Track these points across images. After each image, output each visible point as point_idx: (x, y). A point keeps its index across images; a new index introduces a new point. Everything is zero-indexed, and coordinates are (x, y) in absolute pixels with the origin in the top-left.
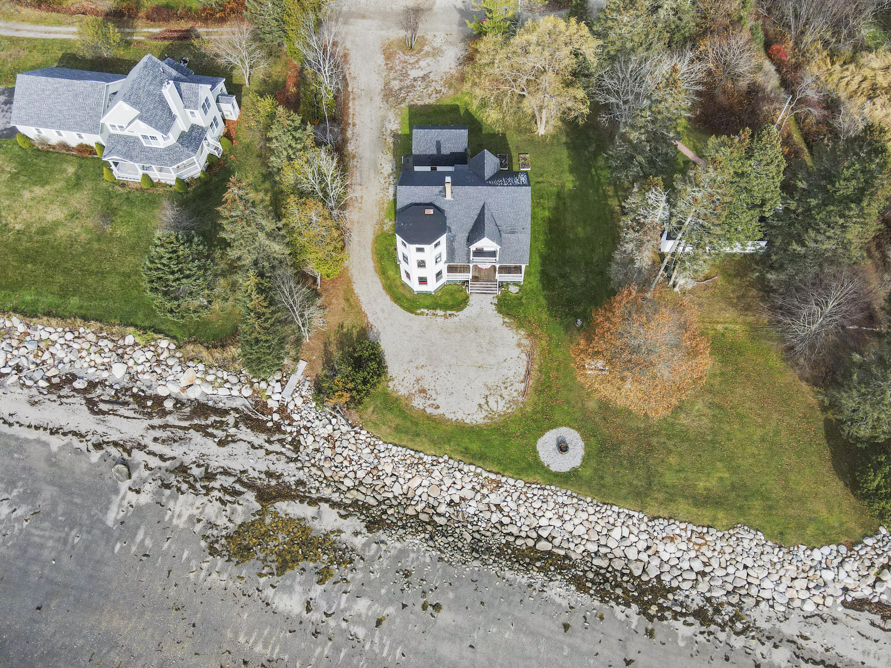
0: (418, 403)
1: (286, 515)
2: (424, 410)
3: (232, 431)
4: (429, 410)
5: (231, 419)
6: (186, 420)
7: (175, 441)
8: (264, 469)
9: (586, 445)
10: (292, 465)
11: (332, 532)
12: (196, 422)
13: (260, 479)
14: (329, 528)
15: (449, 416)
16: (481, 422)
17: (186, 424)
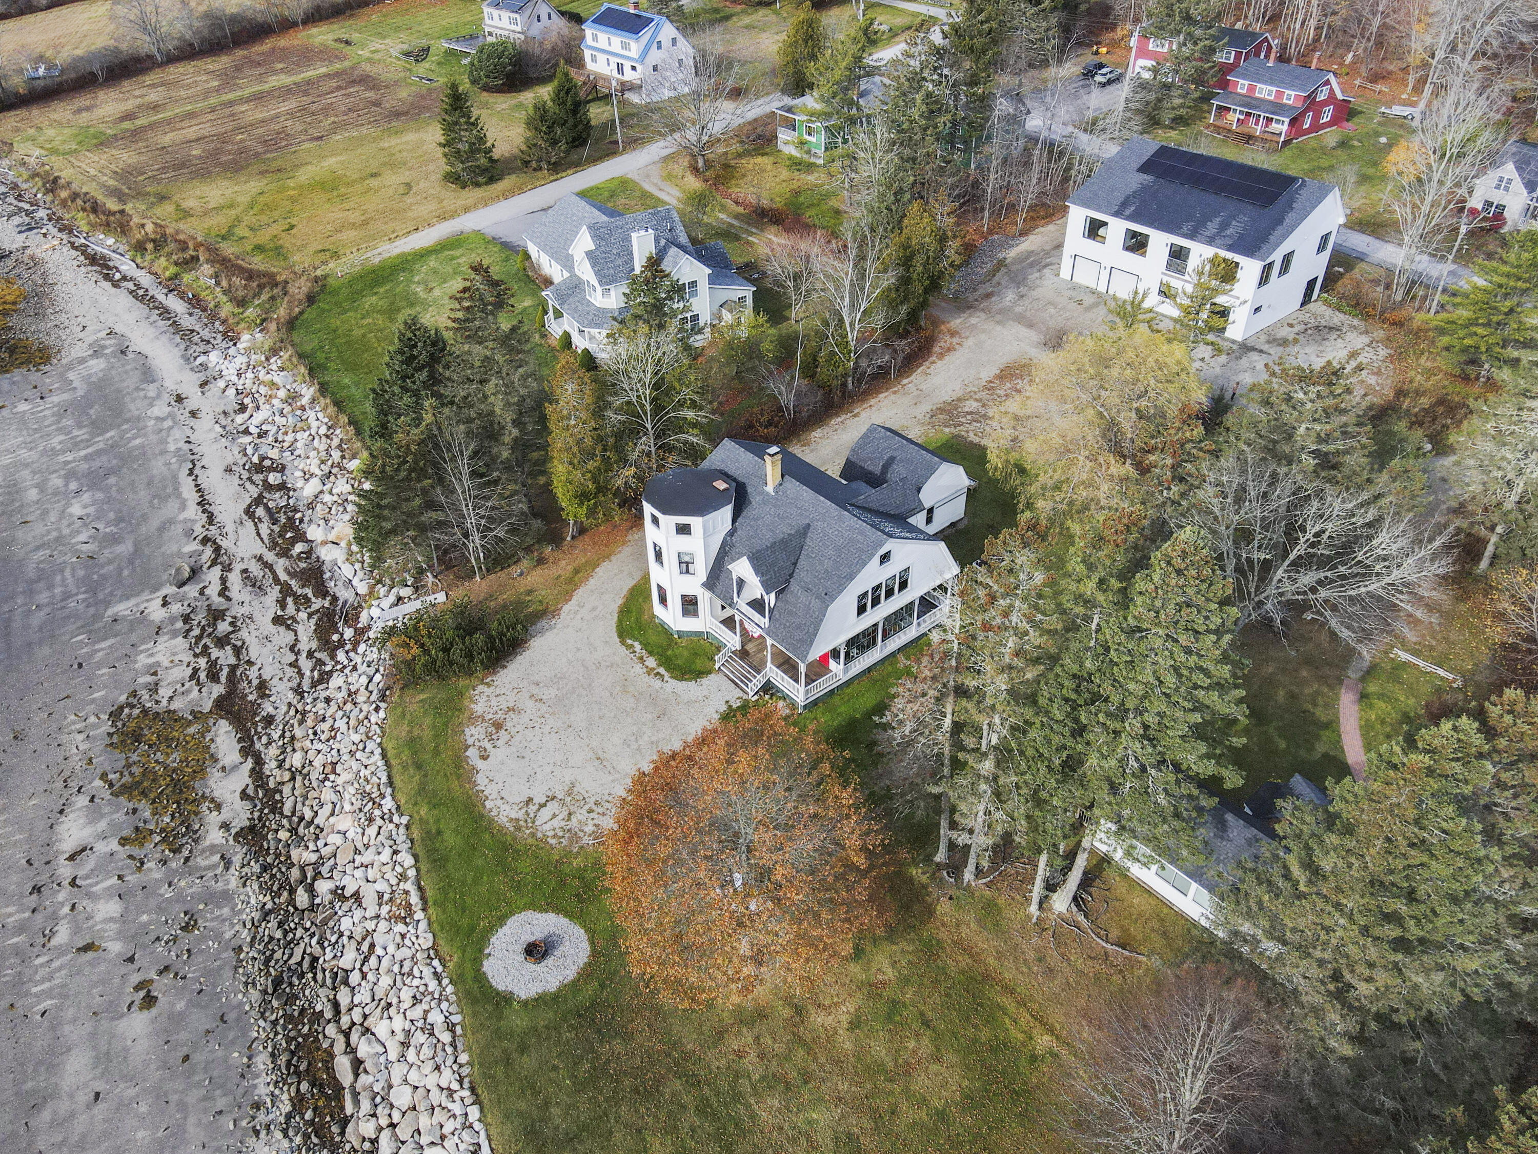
0: (474, 734)
1: (212, 740)
2: (467, 747)
3: (303, 615)
4: (472, 753)
5: (318, 603)
6: (289, 573)
7: (254, 586)
8: (267, 676)
9: (574, 982)
10: (290, 695)
11: (213, 800)
12: (293, 583)
13: (250, 682)
14: (216, 794)
15: (481, 779)
16: (503, 819)
17: (283, 577)
